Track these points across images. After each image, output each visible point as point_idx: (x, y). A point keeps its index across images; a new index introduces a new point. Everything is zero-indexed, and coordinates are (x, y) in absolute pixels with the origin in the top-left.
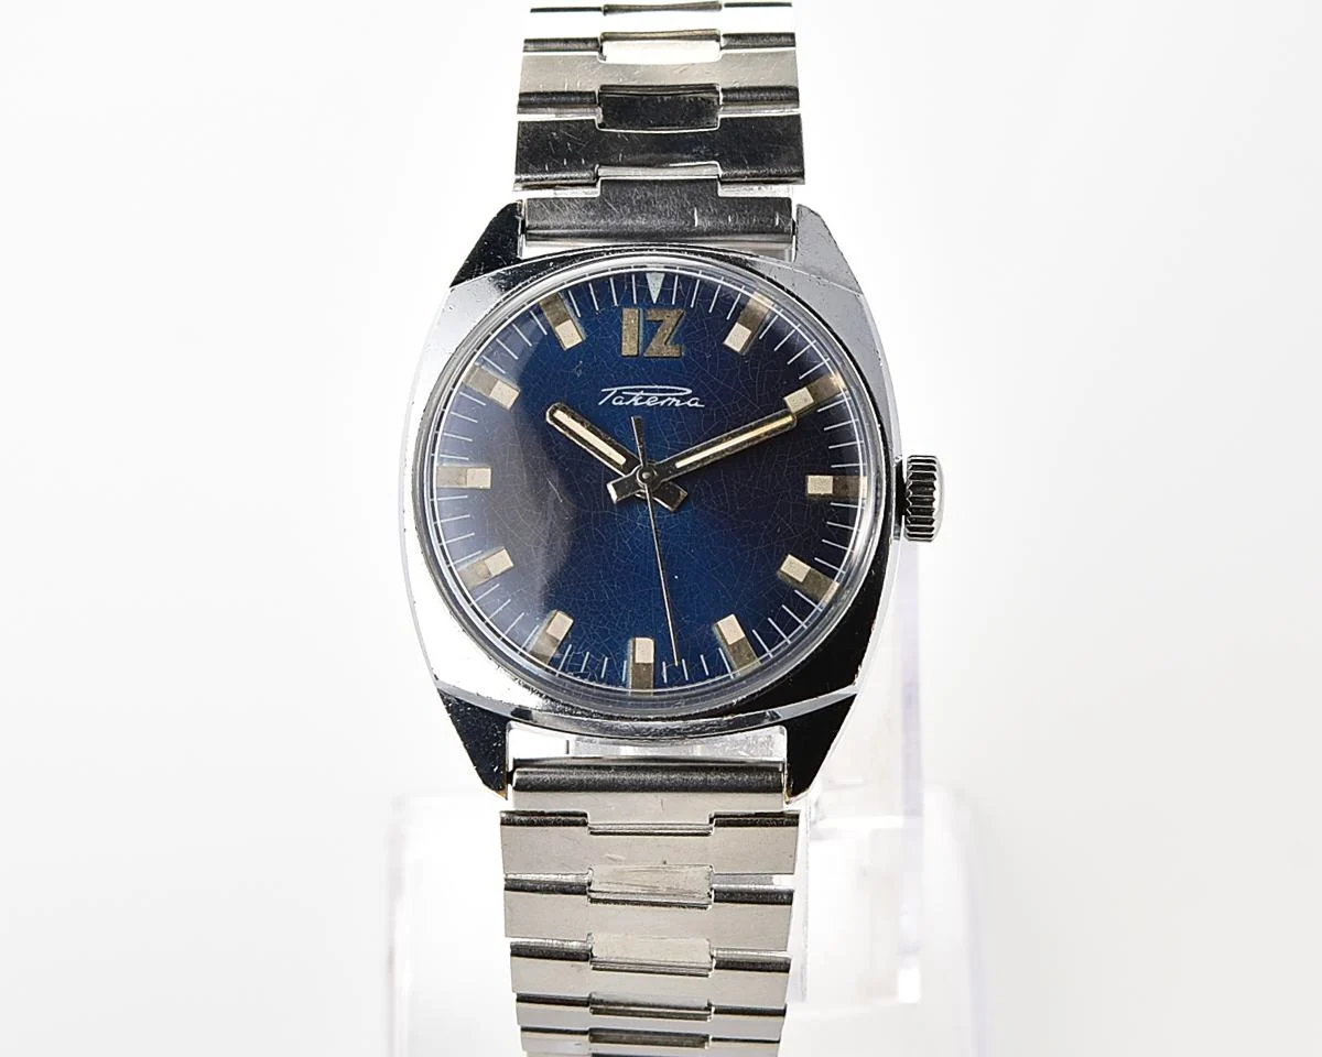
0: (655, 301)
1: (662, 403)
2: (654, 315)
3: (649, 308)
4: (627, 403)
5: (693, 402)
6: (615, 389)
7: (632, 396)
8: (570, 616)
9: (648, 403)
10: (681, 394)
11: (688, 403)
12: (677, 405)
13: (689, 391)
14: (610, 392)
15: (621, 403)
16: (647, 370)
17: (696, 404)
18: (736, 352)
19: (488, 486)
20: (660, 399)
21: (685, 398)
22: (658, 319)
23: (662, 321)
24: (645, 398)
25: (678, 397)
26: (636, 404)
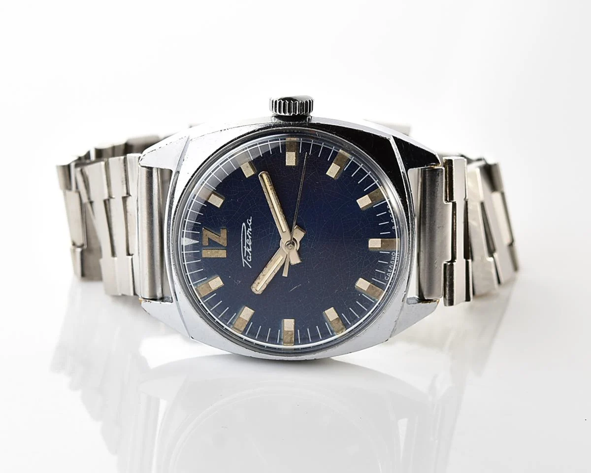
0: (198, 242)
1: (250, 237)
2: (205, 242)
3: (202, 244)
4: (250, 254)
5: (249, 222)
6: (243, 260)
7: (247, 252)
8: (358, 280)
9: (250, 244)
10: (245, 228)
11: (250, 224)
12: (251, 230)
13: (244, 224)
14: (245, 263)
15: (250, 257)
16: (233, 245)
17: (250, 221)
18: (224, 202)
19: (293, 320)
20: (248, 238)
21: (248, 226)
22: (207, 240)
23: (209, 239)
24: (248, 245)
25: (247, 230)
26: (251, 250)
